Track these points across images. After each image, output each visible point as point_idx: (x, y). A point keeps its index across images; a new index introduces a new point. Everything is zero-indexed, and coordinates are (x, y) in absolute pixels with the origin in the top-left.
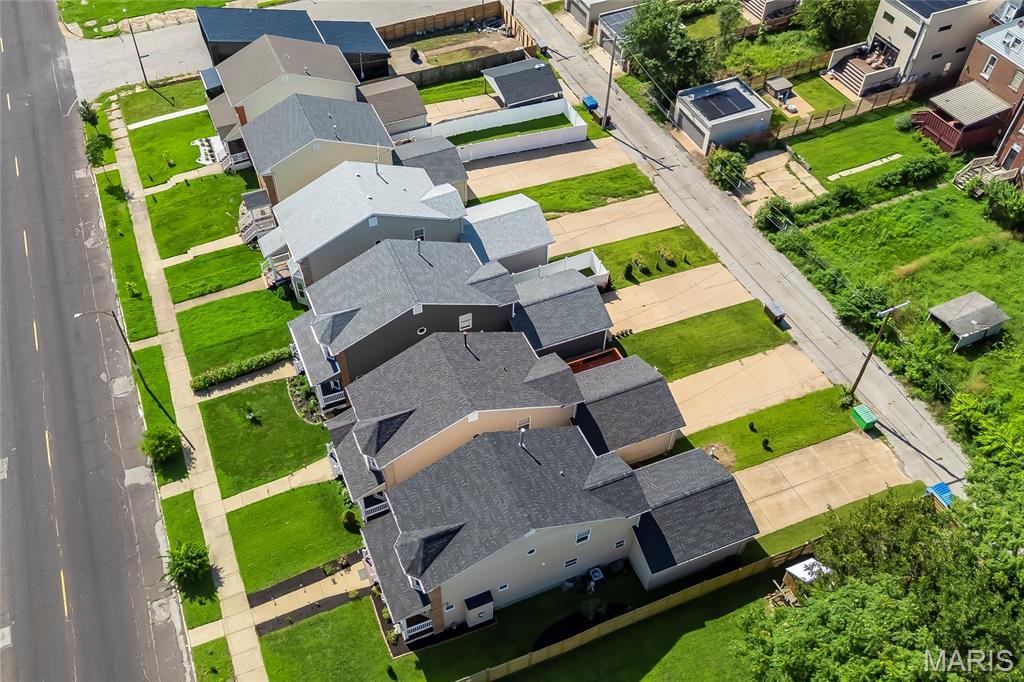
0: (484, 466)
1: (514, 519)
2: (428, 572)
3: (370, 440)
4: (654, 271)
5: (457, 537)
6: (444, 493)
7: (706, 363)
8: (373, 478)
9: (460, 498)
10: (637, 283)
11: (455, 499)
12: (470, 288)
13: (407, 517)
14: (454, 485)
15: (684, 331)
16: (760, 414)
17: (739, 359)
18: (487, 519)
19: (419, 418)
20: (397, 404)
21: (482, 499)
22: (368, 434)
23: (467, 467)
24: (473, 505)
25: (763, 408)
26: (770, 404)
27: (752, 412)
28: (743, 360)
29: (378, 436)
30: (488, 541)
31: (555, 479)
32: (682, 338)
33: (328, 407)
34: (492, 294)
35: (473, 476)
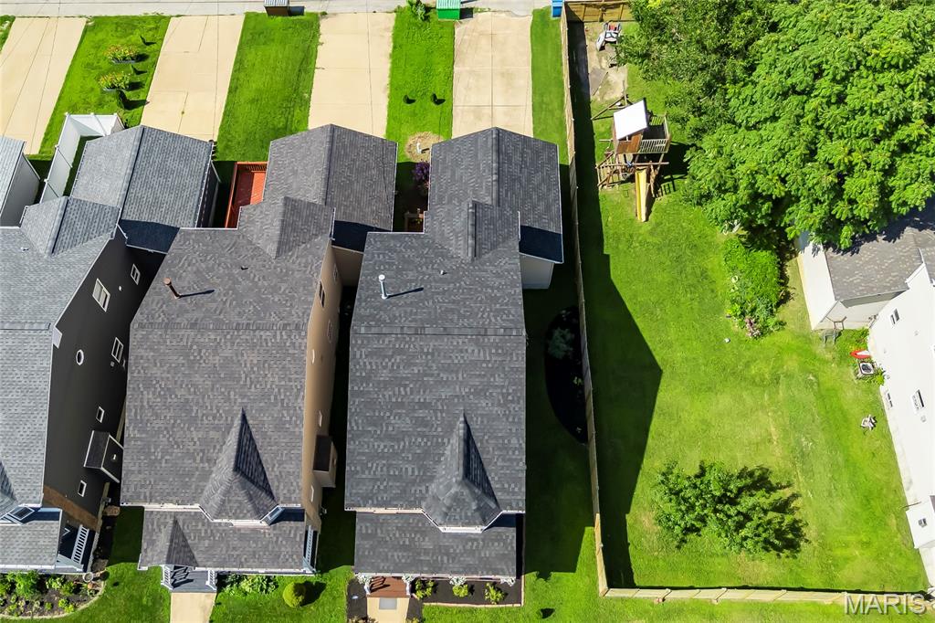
0: (401, 351)
1: (497, 348)
2: (498, 495)
3: (251, 499)
4: (138, 79)
5: (476, 435)
6: (405, 424)
7: (302, 98)
8: (287, 525)
9: (424, 405)
10: (144, 103)
11: (420, 413)
12: (60, 255)
13: (404, 491)
14: (401, 405)
15: (246, 94)
16: (394, 87)
17: (315, 68)
18: (476, 382)
19: (261, 410)
20: (212, 434)
21: (444, 376)
22: (241, 496)
23: (384, 375)
24: (445, 393)
25: (387, 81)
26: (387, 73)
27: (388, 92)
28: (317, 65)
29: (252, 482)
30: (505, 396)
31: (449, 283)
32: (254, 101)
33: (85, 562)
34: (87, 236)
35: (404, 372)
